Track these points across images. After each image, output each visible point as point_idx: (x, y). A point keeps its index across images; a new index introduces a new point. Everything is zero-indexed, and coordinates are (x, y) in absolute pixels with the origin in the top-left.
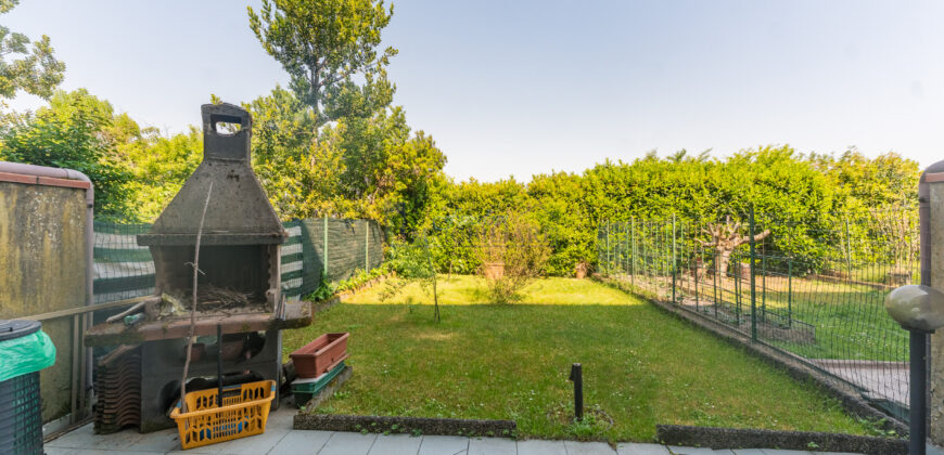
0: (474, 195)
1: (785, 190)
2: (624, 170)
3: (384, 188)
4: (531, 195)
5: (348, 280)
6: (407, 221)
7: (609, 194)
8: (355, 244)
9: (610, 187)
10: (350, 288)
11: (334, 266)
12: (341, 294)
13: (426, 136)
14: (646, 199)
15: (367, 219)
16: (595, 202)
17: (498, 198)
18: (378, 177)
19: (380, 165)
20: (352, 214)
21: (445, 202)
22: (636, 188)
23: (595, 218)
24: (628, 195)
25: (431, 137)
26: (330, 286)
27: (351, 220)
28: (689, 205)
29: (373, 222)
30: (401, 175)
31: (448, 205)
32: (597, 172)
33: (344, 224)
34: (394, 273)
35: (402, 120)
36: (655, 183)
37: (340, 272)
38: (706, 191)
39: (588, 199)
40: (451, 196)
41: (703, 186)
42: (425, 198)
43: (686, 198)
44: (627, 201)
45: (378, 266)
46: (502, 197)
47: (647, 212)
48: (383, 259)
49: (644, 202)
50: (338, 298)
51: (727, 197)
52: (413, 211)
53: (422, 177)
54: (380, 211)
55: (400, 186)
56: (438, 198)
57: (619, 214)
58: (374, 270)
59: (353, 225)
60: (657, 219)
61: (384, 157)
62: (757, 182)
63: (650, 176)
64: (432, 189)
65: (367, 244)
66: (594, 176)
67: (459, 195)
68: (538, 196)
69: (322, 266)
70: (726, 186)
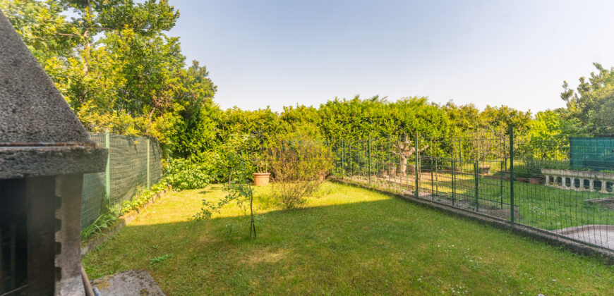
0: (241, 118)
1: (430, 122)
2: (346, 104)
3: (161, 109)
4: (284, 120)
5: (131, 200)
6: (181, 140)
7: (337, 122)
8: (137, 163)
9: (339, 116)
10: (134, 208)
11: (117, 187)
12: (125, 217)
13: (201, 65)
14: (361, 125)
15: (148, 137)
16: (330, 126)
17: (260, 122)
18: (155, 98)
19: (157, 86)
20: (131, 131)
21: (214, 124)
22: (354, 118)
23: (330, 137)
24: (350, 122)
25: (204, 68)
26: (112, 210)
27: (133, 136)
28: (384, 130)
29: (153, 140)
30: (179, 97)
31: (217, 126)
32: (328, 105)
33: (126, 141)
34: (170, 186)
35: (177, 50)
36: (366, 114)
37: (122, 193)
38: (392, 121)
39: (325, 124)
40: (220, 119)
41: (390, 118)
42: (198, 120)
43: (381, 125)
44: (349, 126)
45: (157, 182)
46: (264, 121)
47: (361, 134)
48: (161, 175)
49: (359, 127)
50: (123, 222)
51: (403, 125)
52: (186, 131)
53: (199, 100)
54: (159, 129)
55: (178, 107)
56: (208, 120)
57: (345, 135)
58: (155, 186)
59: (136, 142)
60: (367, 138)
61: (160, 79)
62: (418, 116)
63: (362, 110)
64: (204, 112)
65: (148, 161)
66: (327, 108)
67: (227, 118)
68: (290, 121)
69: (104, 188)
70: (402, 118)
